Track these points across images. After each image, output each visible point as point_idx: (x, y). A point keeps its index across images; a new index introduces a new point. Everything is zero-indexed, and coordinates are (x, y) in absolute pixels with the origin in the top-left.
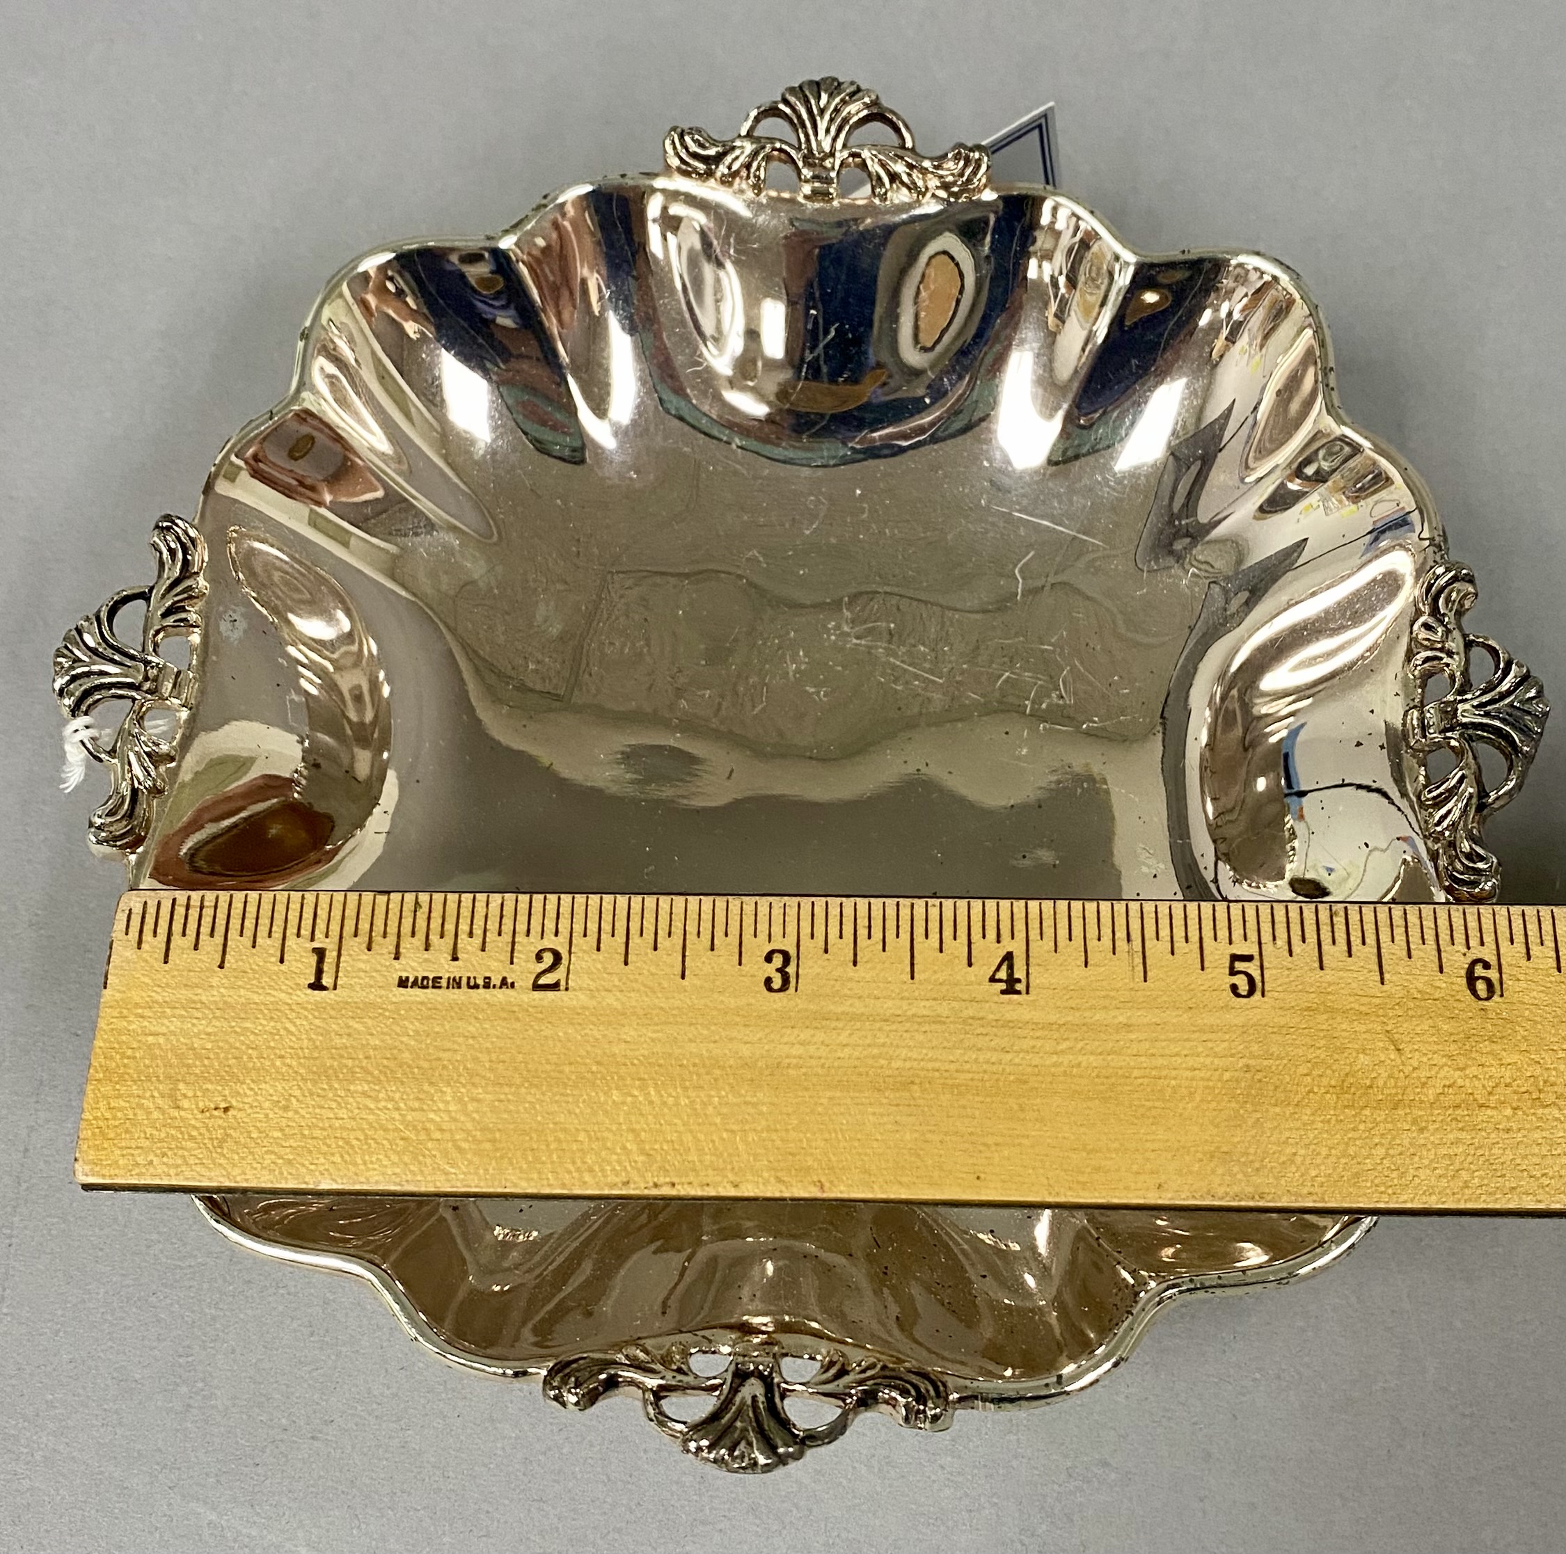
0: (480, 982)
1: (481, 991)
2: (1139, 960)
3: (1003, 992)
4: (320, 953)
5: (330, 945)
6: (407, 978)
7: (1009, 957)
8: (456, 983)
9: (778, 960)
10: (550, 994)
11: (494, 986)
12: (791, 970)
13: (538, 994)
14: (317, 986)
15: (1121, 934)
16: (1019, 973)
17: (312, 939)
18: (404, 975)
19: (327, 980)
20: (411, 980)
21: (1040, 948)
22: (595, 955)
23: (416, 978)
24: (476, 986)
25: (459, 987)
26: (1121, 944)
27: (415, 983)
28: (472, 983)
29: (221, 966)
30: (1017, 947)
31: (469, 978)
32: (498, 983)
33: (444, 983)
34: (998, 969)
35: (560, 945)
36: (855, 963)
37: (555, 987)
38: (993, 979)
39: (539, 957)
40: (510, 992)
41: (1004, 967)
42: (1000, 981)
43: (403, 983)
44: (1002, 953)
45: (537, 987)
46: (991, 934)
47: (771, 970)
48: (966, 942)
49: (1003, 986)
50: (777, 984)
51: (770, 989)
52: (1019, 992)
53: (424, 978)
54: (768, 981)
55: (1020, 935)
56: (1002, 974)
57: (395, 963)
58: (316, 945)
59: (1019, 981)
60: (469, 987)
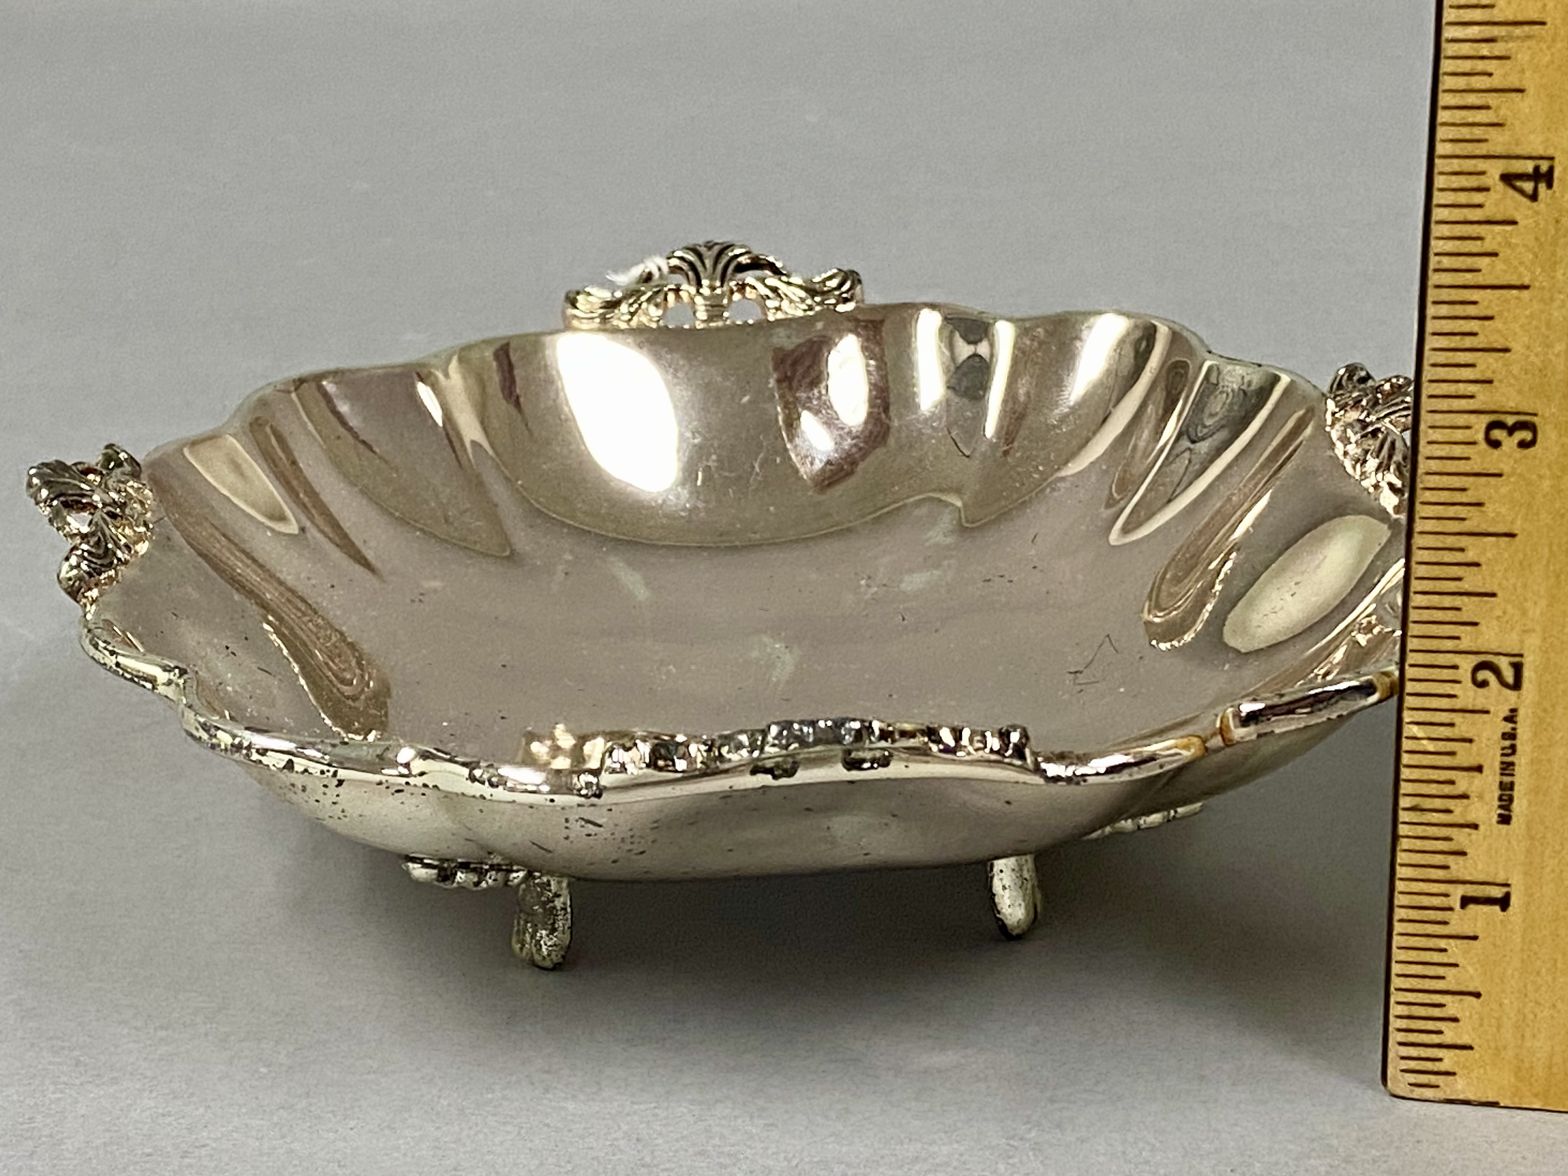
0: (1507, 743)
1: (1518, 742)
2: (1518, 31)
3: (1550, 185)
4: (1466, 901)
5: (1459, 891)
6: (1500, 815)
7: (1508, 179)
8: (1507, 768)
9: (1497, 434)
10: (1527, 673)
11: (1514, 729)
12: (1510, 420)
13: (1526, 684)
14: (1504, 903)
15: (1485, 49)
16: (1528, 167)
17: (1451, 909)
18: (1495, 818)
19: (1497, 892)
20: (1500, 811)
21: (1498, 141)
22: (1482, 628)
23: (1500, 807)
24: (1513, 748)
25: (1512, 764)
26: (1498, 49)
27: (1507, 808)
28: (1509, 751)
29: (1478, 995)
30: (1495, 169)
31: (1503, 755)
32: (1511, 725)
33: (1507, 779)
34: (1521, 192)
35: (1467, 664)
36: (1506, 350)
37: (1518, 668)
38: (1534, 197)
39: (1484, 684)
40: (1521, 713)
41: (1519, 184)
42: (1536, 189)
43: (1505, 819)
44: (1500, 186)
45: (1517, 685)
46: (1477, 198)
47: (1510, 443)
48: (1488, 227)
49: (1542, 187)
50: (1527, 435)
51: (1532, 443)
52: (1551, 169)
53: (1500, 799)
54: (1523, 445)
55: (1481, 165)
56: (1528, 186)
57: (1482, 828)
58: (1457, 906)
59: (1537, 168)
60: (1514, 752)
